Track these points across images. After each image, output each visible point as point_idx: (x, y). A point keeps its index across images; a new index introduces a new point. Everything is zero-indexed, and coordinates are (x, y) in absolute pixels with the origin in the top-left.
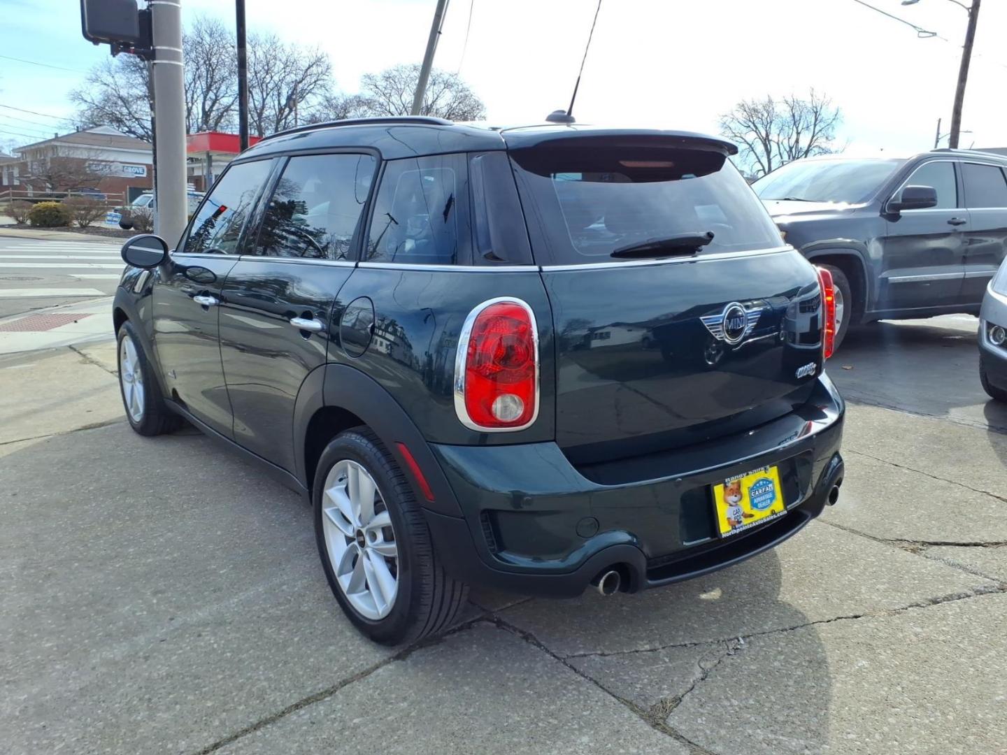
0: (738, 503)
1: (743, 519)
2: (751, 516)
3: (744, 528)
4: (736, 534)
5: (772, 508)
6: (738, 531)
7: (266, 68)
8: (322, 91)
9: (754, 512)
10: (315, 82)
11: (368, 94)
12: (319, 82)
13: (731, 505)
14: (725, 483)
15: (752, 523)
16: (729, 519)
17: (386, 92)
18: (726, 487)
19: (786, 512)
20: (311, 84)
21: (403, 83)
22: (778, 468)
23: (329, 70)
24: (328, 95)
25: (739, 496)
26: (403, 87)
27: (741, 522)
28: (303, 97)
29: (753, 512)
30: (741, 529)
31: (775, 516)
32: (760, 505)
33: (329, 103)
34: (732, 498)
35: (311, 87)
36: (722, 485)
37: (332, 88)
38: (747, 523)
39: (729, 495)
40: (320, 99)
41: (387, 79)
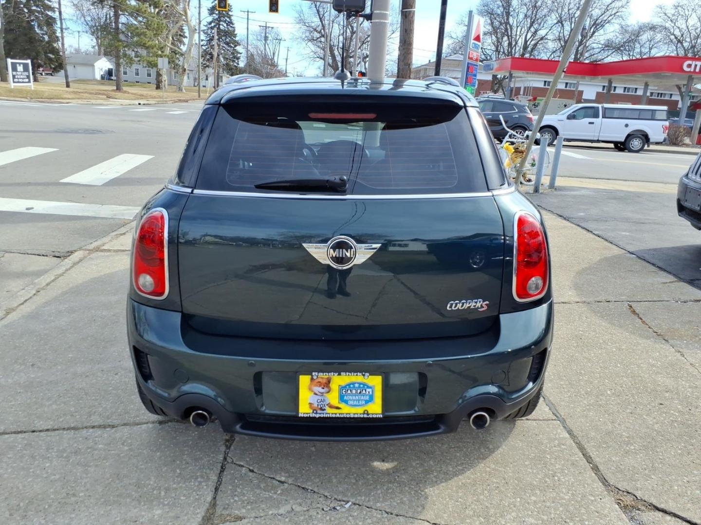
0: (324, 394)
1: (327, 408)
2: (338, 408)
3: (325, 416)
4: (315, 418)
5: (366, 408)
6: (318, 416)
7: (578, 5)
8: (617, 21)
9: (342, 405)
10: (615, 14)
11: (657, 21)
12: (617, 14)
13: (315, 394)
14: (312, 376)
15: (336, 414)
16: (310, 404)
17: (673, 18)
18: (312, 379)
19: (381, 416)
20: (611, 15)
21: (690, 10)
22: (382, 378)
23: (628, 4)
24: (623, 23)
25: (326, 390)
26: (690, 12)
27: (325, 410)
28: (603, 26)
29: (340, 406)
30: (322, 416)
31: (366, 416)
32: (350, 402)
33: (624, 30)
34: (318, 389)
35: (611, 18)
36: (310, 376)
37: (628, 18)
38: (330, 412)
39: (316, 386)
40: (617, 27)
41: (676, 7)
